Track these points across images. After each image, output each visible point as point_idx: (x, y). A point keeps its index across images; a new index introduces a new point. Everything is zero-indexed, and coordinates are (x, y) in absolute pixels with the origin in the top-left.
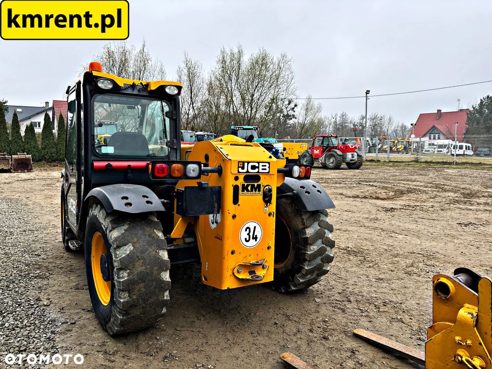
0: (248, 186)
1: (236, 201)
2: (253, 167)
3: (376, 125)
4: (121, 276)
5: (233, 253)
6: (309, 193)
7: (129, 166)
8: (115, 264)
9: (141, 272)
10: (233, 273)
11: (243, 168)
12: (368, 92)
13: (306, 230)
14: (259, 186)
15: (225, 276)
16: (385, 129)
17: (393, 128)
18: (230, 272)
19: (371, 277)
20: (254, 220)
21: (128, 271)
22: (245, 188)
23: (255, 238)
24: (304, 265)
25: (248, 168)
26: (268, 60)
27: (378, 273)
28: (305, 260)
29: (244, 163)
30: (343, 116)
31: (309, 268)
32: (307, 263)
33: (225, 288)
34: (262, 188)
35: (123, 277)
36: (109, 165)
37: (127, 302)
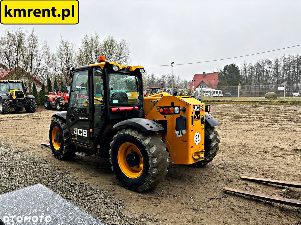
0: (196, 116)
1: (192, 123)
2: (198, 108)
3: (171, 81)
4: (153, 161)
5: (192, 147)
6: (209, 119)
7: (126, 109)
8: (150, 156)
9: (161, 158)
10: (193, 157)
11: (195, 108)
12: (173, 63)
13: (210, 136)
14: (199, 116)
15: (189, 158)
16: (176, 83)
17: (180, 82)
18: (191, 157)
19: (227, 157)
20: (198, 132)
21: (157, 158)
22: (195, 117)
23: (199, 140)
24: (209, 152)
25: (196, 108)
26: (114, 43)
27: (228, 155)
28: (210, 150)
29: (195, 105)
30: (153, 76)
31: (212, 153)
32: (211, 151)
33: (189, 164)
34: (200, 117)
35: (154, 161)
36: (119, 109)
37: (157, 173)
